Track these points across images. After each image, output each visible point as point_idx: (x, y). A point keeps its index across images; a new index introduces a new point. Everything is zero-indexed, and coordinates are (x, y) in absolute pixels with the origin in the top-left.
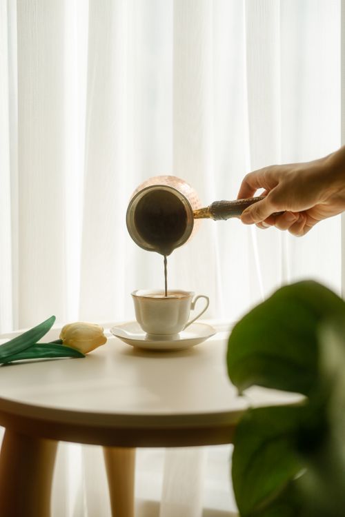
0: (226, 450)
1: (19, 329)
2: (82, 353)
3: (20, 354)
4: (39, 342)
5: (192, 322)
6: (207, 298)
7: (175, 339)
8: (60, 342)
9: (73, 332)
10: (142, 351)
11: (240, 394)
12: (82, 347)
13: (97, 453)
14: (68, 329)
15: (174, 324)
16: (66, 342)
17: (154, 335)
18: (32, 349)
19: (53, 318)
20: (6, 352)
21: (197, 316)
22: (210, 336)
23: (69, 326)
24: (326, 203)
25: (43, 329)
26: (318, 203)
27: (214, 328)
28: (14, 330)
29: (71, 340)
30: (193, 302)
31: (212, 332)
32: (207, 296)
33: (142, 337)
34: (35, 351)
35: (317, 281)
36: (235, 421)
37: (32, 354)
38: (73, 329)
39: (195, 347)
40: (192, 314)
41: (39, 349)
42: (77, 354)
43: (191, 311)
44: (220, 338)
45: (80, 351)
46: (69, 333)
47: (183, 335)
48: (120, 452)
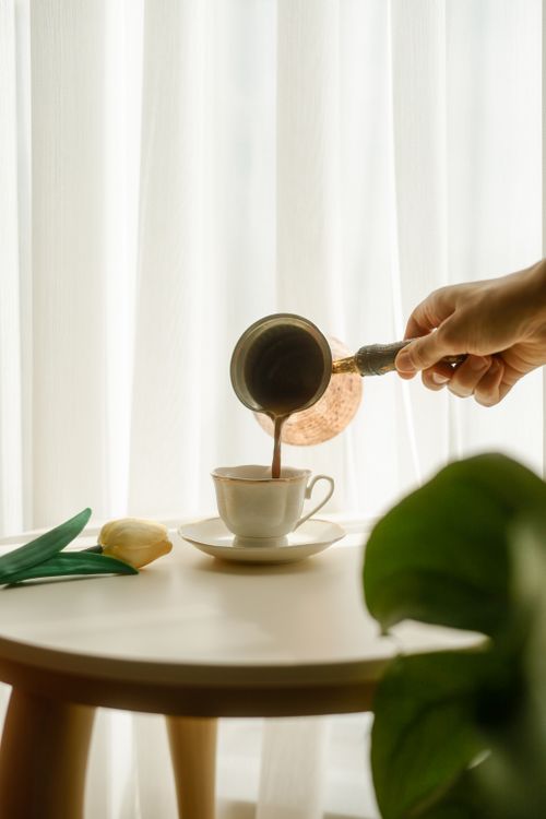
0: (362, 722)
1: (34, 529)
2: (134, 567)
3: (36, 569)
4: (65, 550)
5: (307, 518)
6: (331, 481)
7: (281, 544)
8: (98, 550)
9: (119, 535)
10: (228, 564)
11: (384, 634)
12: (133, 559)
13: (157, 726)
14: (111, 530)
15: (280, 520)
16: (109, 550)
17: (247, 539)
18: (54, 560)
19: (88, 512)
20: (13, 567)
21: (315, 507)
22: (336, 540)
23: (112, 524)
24: (532, 341)
25: (71, 530)
26: (518, 340)
27: (342, 527)
28: (25, 530)
29: (116, 547)
30: (308, 486)
31: (338, 533)
32: (332, 477)
33: (227, 541)
34: (60, 564)
35: (506, 454)
36: (377, 675)
37: (55, 569)
38: (119, 529)
39: (311, 557)
40: (307, 506)
41: (65, 560)
42: (124, 569)
43: (306, 501)
44: (353, 543)
45: (130, 565)
46: (114, 535)
47: (294, 539)
48: (193, 724)
